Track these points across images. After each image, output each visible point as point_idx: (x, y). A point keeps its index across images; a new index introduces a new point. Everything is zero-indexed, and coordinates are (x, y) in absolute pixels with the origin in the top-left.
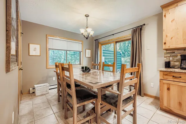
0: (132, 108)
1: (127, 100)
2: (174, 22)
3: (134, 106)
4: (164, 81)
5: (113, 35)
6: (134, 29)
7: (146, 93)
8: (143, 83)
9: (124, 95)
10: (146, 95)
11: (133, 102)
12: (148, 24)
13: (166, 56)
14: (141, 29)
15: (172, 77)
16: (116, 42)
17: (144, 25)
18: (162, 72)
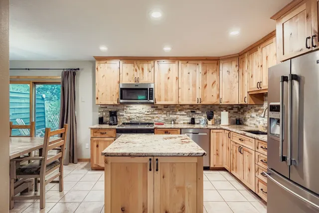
0: (58, 173)
1: (52, 165)
2: (104, 78)
3: (61, 171)
4: (95, 139)
5: (29, 69)
6: (65, 70)
7: (79, 158)
8: (76, 146)
9: (48, 159)
10: (79, 160)
11: (59, 166)
12: (82, 69)
13: (100, 110)
14: (74, 74)
15: (100, 134)
16: (35, 83)
17: (78, 69)
18: (92, 130)
